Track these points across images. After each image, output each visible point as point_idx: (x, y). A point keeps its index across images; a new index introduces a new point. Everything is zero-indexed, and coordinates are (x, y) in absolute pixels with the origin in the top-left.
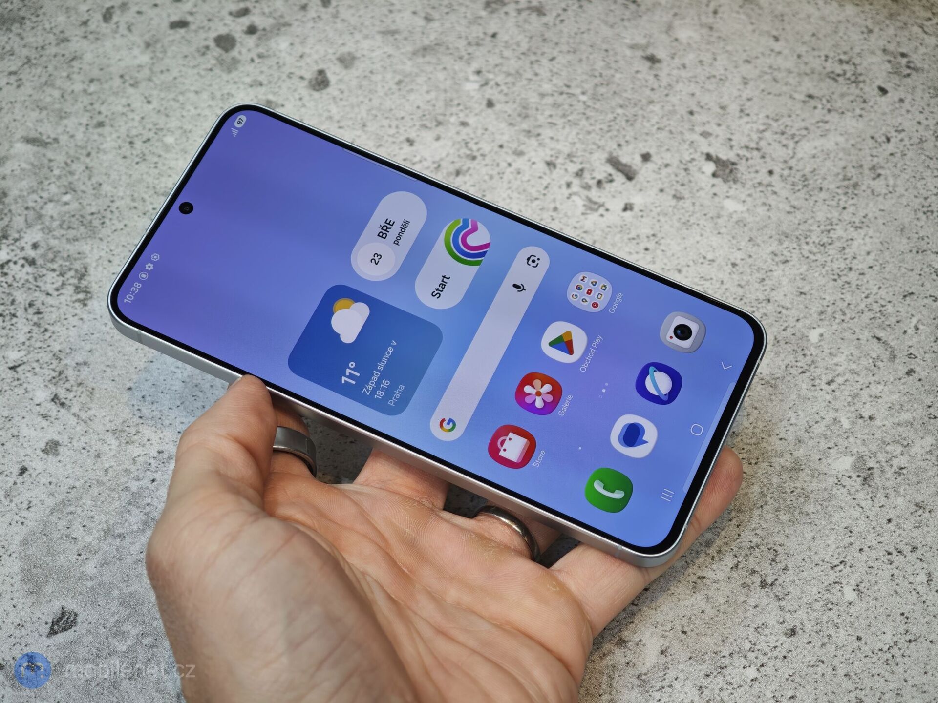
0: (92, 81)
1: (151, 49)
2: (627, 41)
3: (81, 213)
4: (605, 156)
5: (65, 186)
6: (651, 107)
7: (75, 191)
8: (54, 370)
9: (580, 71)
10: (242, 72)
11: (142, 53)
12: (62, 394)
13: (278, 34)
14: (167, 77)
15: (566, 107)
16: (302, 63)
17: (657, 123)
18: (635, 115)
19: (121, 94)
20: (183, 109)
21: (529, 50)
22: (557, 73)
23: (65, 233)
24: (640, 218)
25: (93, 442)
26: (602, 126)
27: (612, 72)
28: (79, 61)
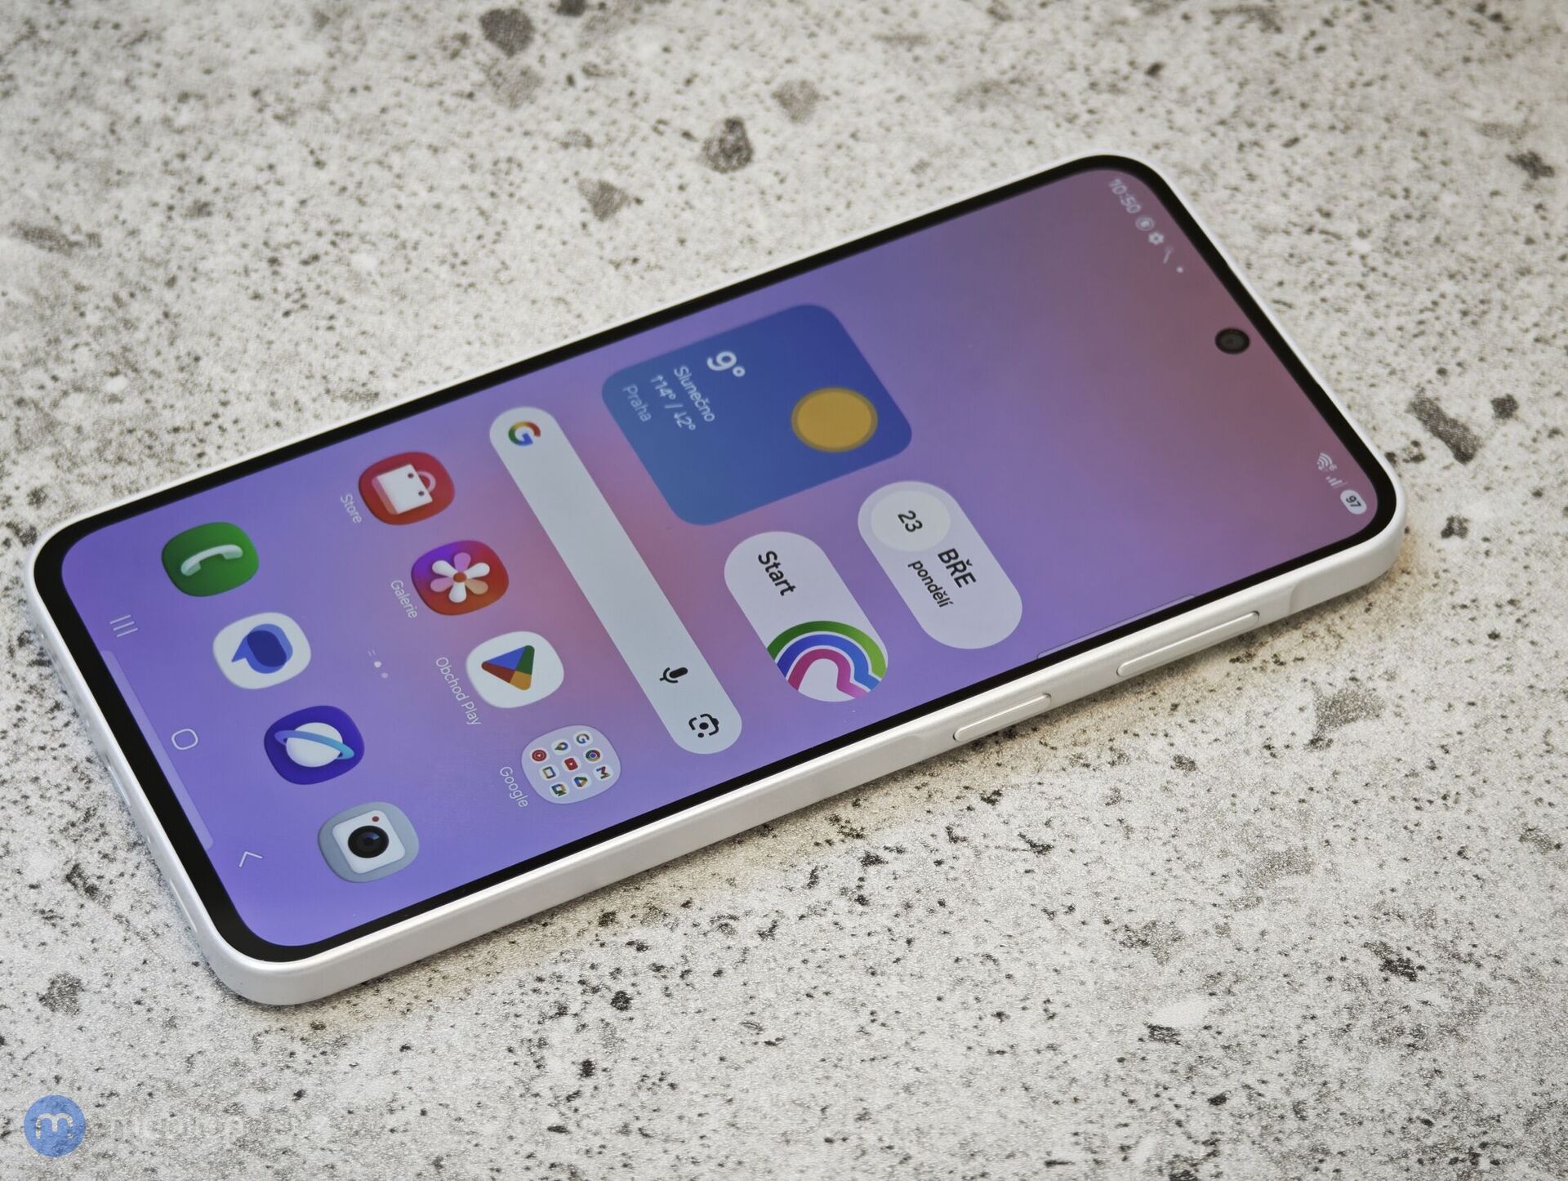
0: (184, 97)
1: (328, 29)
2: (1476, 114)
3: (150, 426)
4: (1409, 395)
5: (112, 355)
6: (1523, 283)
7: (136, 370)
8: (73, 806)
9: (1357, 178)
10: (546, 109)
11: (307, 38)
12: (92, 866)
13: (634, 22)
14: (365, 105)
15: (1320, 265)
16: (689, 98)
17: (1536, 325)
18: (1482, 302)
19: (254, 137)
20: (400, 188)
21: (1235, 114)
22: (1300, 180)
23: (109, 471)
24: (1482, 557)
25: (160, 990)
26: (1402, 320)
27: (1434, 187)
28: (155, 44)
